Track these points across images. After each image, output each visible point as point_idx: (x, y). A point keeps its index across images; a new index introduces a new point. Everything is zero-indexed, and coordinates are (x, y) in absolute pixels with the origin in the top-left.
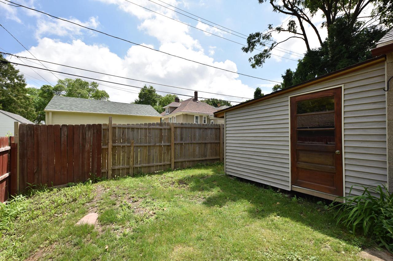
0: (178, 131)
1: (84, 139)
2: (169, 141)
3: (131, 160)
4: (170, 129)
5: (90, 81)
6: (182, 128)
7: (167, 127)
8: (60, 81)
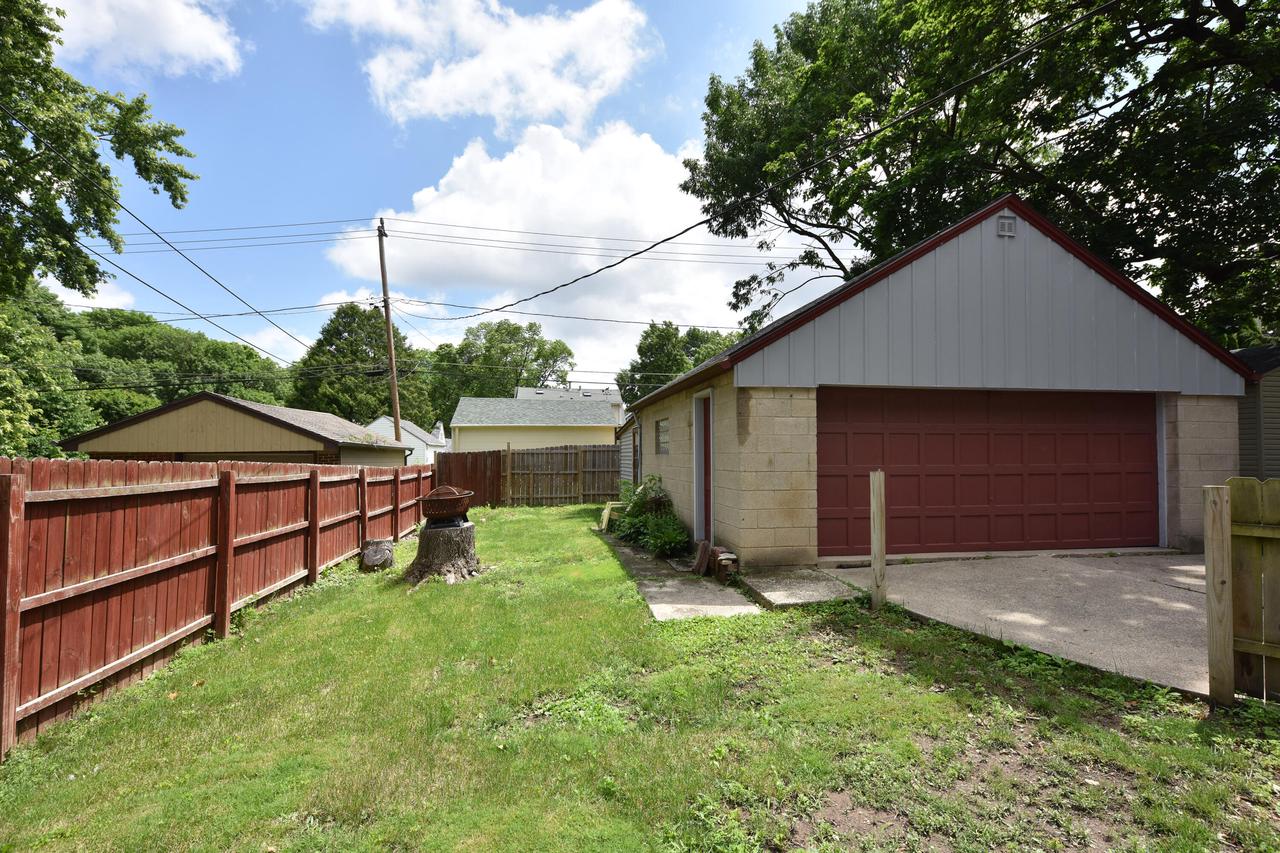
0: (589, 457)
1: (485, 465)
2: (576, 467)
3: (531, 489)
4: (576, 454)
5: (524, 324)
6: (594, 451)
7: (573, 451)
8: (470, 331)
